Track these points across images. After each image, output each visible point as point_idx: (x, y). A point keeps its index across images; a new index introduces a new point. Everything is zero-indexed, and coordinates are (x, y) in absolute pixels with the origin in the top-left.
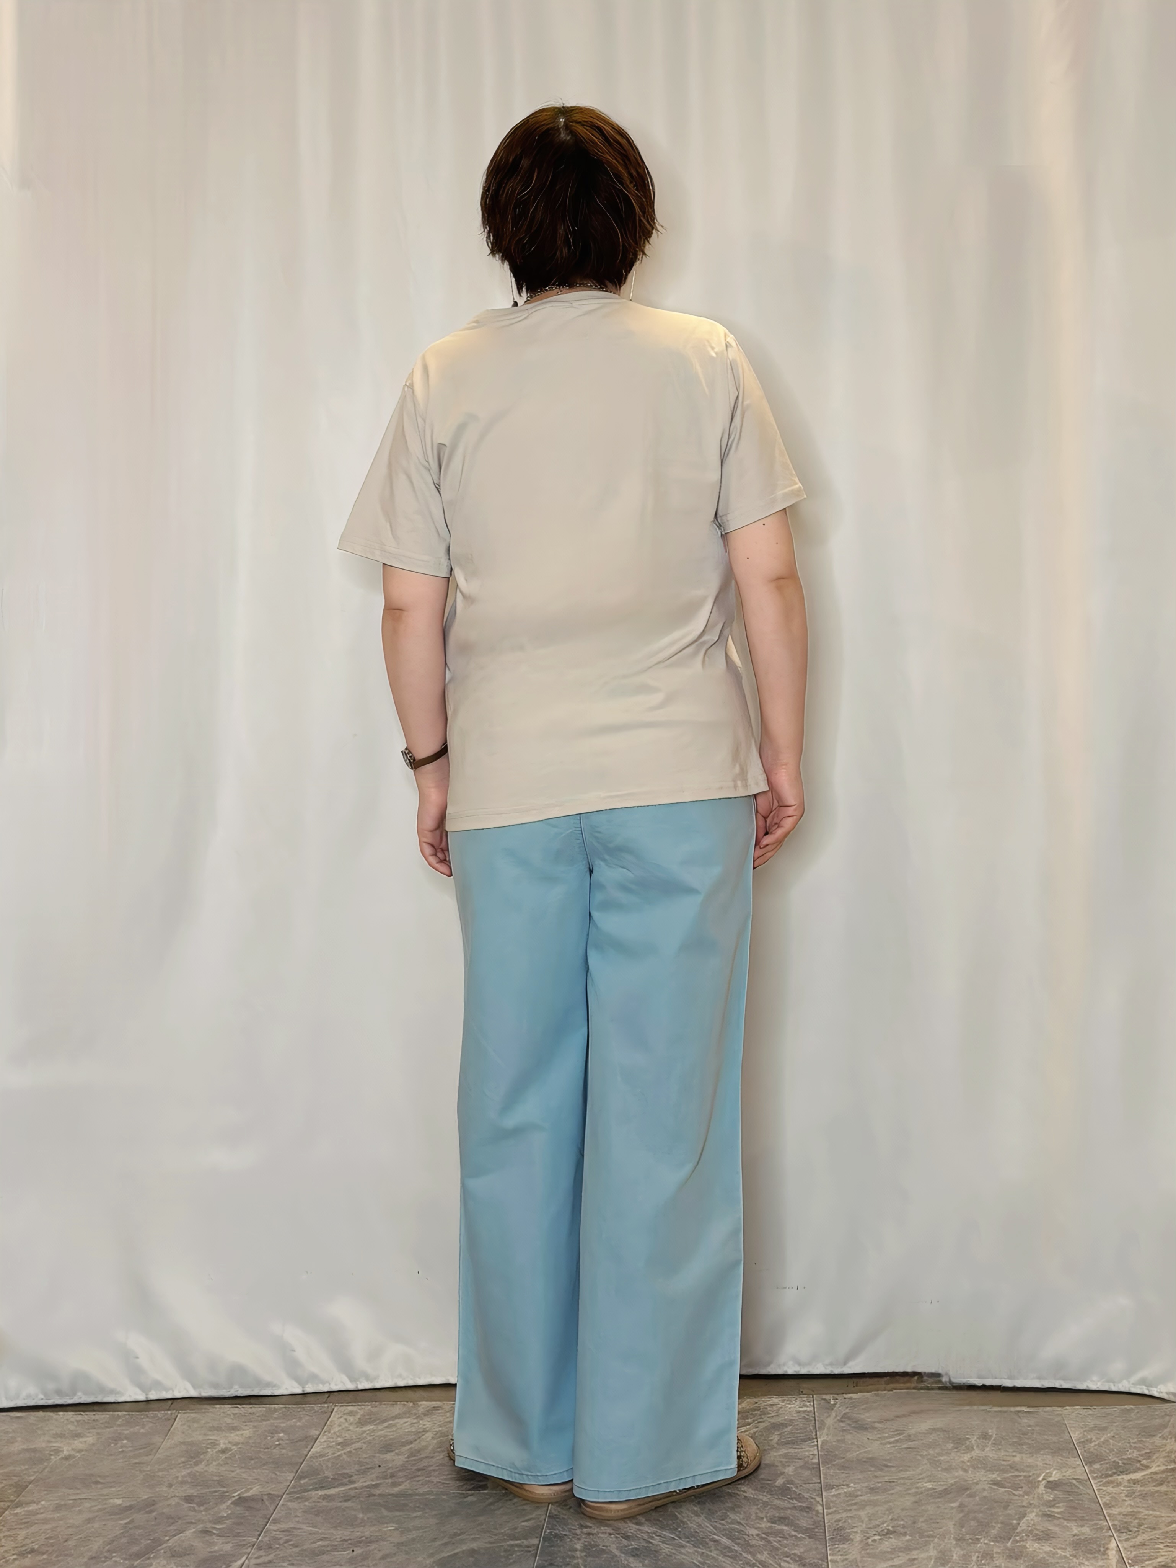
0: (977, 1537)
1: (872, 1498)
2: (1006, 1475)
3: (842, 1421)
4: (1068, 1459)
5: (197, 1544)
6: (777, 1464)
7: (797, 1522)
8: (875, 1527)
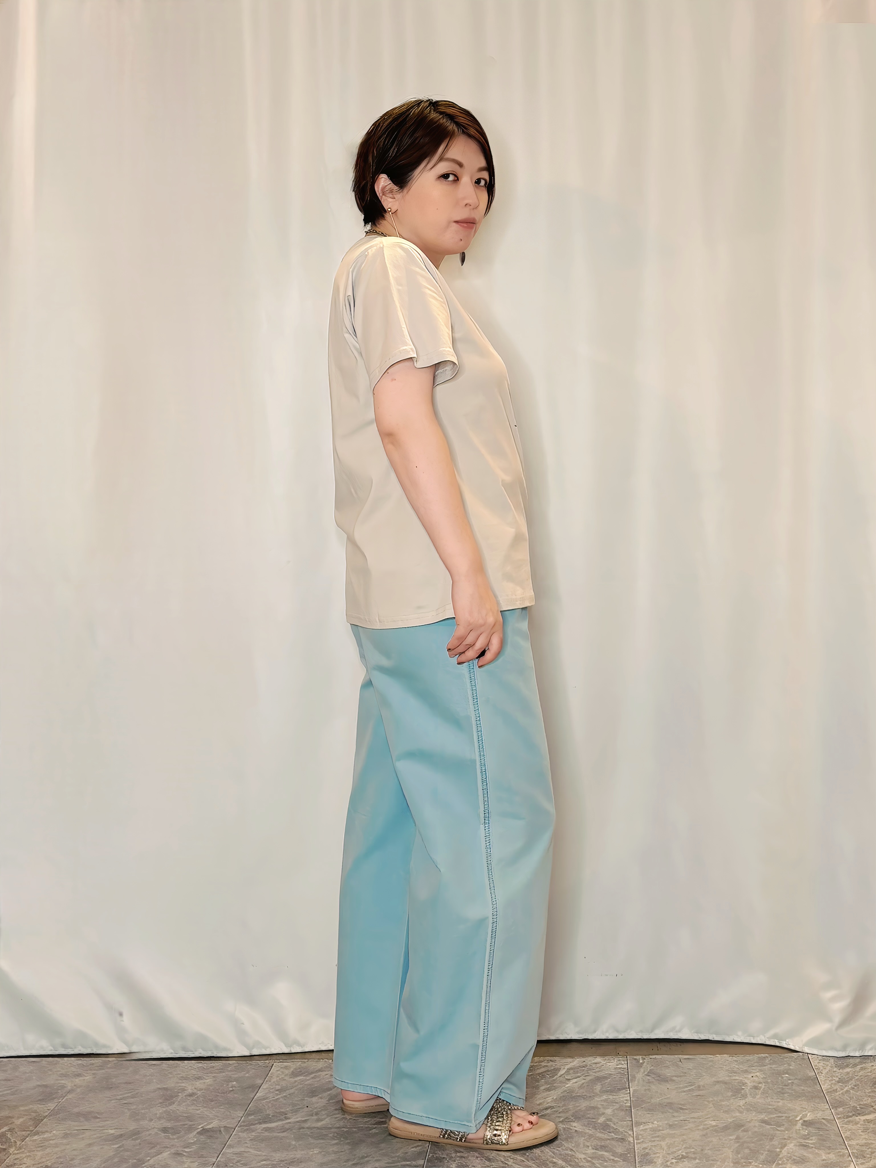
0: (749, 1161)
1: (671, 1132)
2: (771, 1116)
3: (649, 1076)
4: (819, 1105)
6: (599, 1106)
7: (615, 1149)
8: (673, 1153)
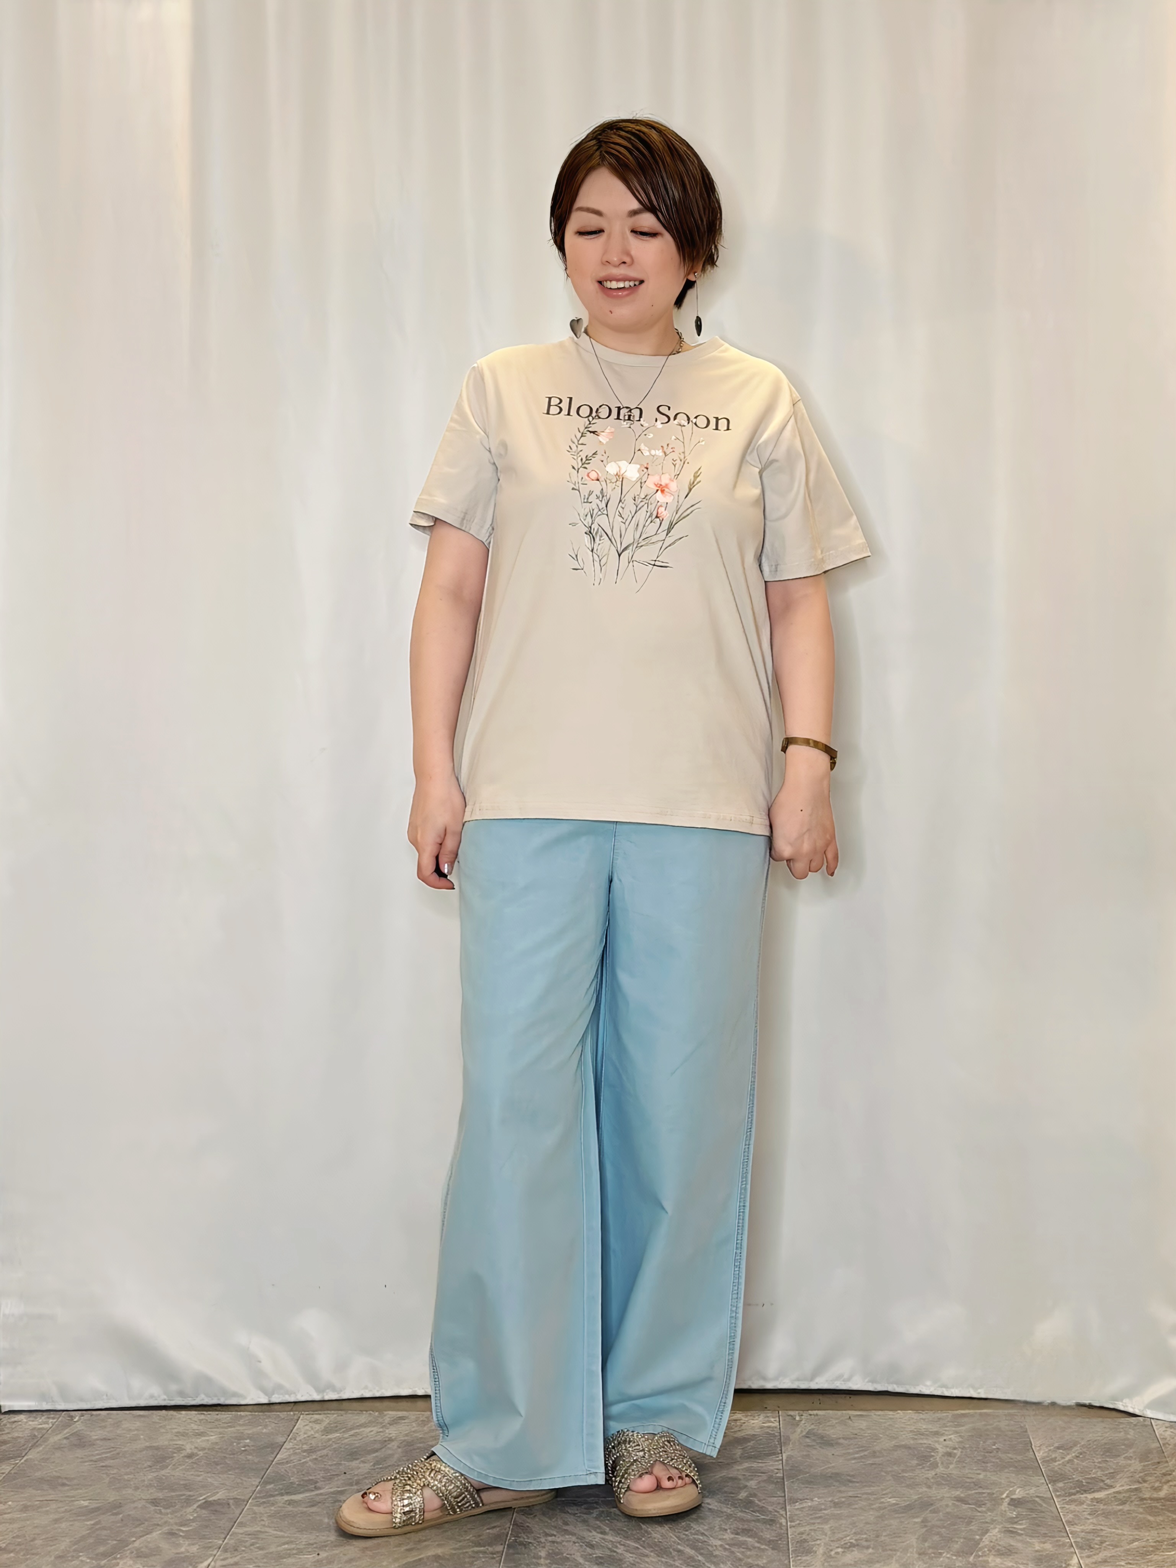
0: (940, 1551)
1: (836, 1512)
2: (970, 1492)
3: (807, 1437)
4: (1031, 1478)
5: (164, 1545)
6: (740, 1477)
7: (761, 1534)
8: (838, 1540)
